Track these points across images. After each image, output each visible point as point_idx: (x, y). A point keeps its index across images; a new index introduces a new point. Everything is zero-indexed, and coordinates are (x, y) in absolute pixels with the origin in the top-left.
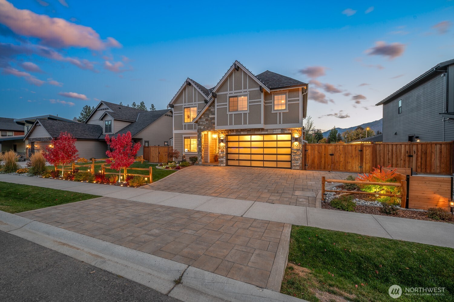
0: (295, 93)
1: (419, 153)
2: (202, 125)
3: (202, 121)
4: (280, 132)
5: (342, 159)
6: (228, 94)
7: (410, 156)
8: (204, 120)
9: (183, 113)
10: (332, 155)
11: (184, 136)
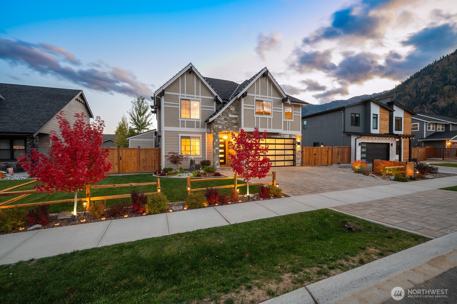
0: (298, 108)
1: (341, 153)
2: (220, 124)
3: (220, 120)
4: (289, 137)
5: (320, 157)
6: (255, 97)
7: (338, 154)
8: (223, 119)
9: (180, 105)
10: (315, 154)
11: (180, 135)
